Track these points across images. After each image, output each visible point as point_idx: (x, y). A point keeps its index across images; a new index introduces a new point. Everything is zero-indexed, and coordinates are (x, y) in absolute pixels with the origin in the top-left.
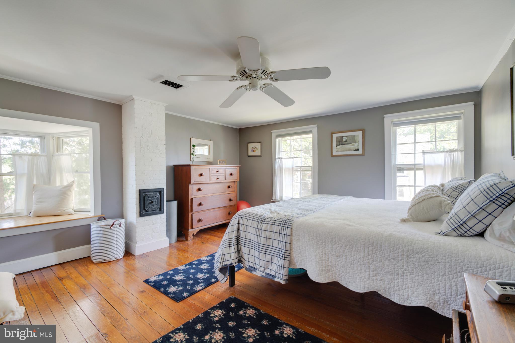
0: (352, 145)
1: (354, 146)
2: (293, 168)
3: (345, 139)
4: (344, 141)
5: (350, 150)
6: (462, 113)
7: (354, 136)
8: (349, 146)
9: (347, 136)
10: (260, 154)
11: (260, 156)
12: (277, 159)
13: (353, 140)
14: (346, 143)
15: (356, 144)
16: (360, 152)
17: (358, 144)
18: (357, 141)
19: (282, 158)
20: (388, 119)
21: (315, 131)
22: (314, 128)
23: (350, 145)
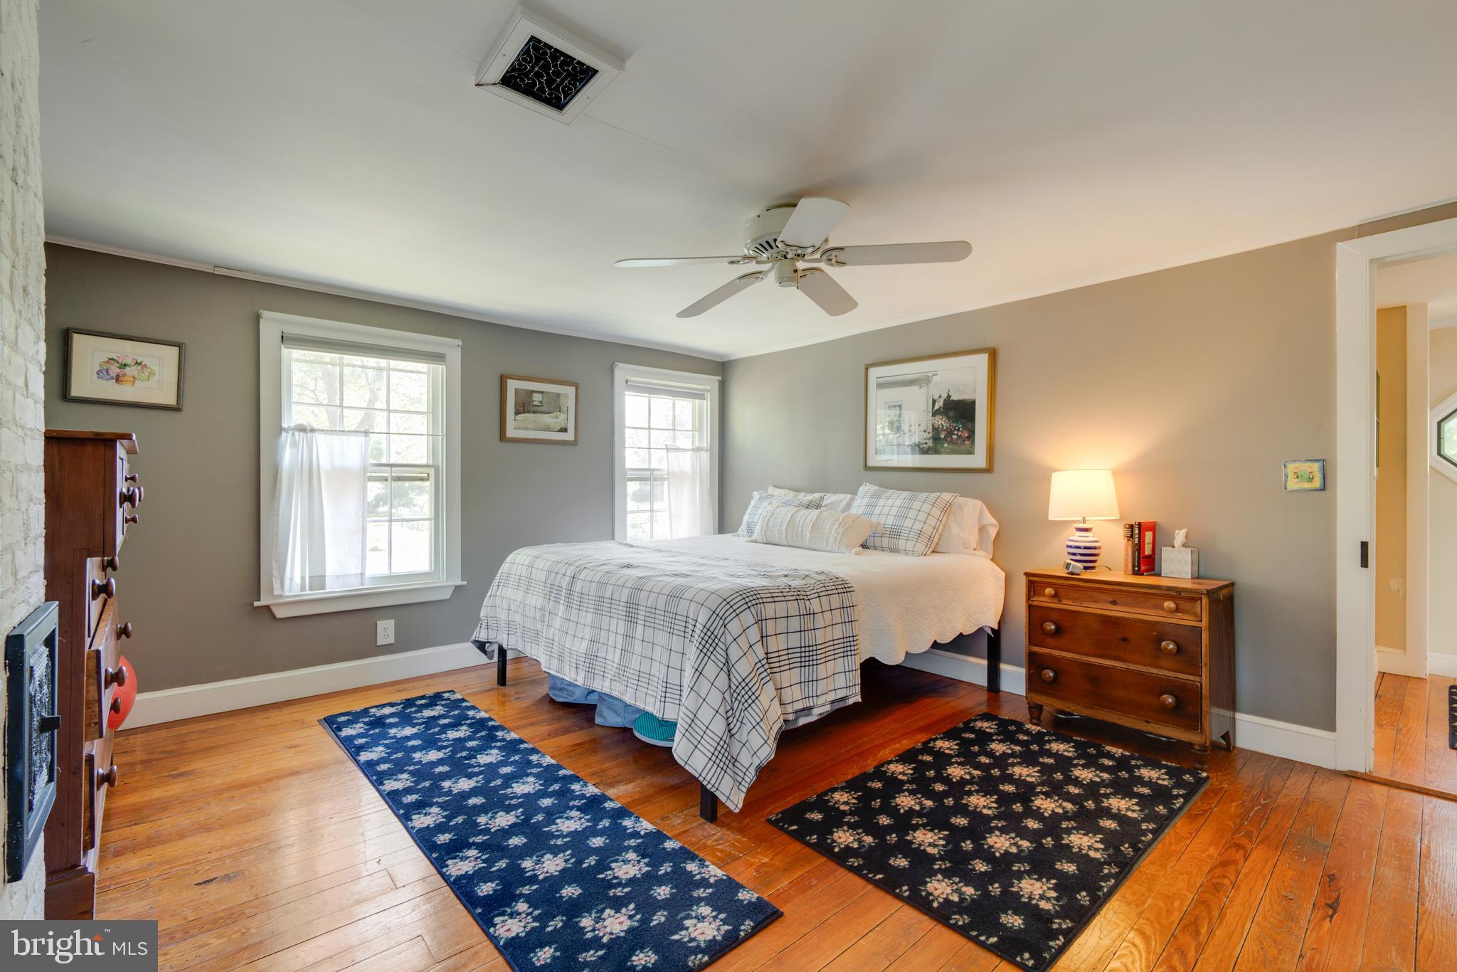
0: (553, 418)
1: (557, 420)
2: (365, 470)
3: (537, 397)
4: (535, 403)
5: (548, 429)
6: (709, 391)
7: (558, 395)
8: (545, 419)
9: (542, 392)
10: (171, 400)
11: (176, 409)
12: (286, 430)
13: (554, 404)
14: (540, 409)
15: (562, 416)
16: (569, 436)
17: (565, 416)
18: (564, 409)
19: (313, 430)
20: (623, 372)
21: (455, 356)
22: (452, 347)
23: (548, 417)
